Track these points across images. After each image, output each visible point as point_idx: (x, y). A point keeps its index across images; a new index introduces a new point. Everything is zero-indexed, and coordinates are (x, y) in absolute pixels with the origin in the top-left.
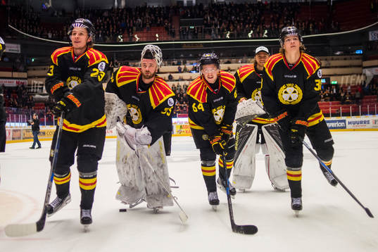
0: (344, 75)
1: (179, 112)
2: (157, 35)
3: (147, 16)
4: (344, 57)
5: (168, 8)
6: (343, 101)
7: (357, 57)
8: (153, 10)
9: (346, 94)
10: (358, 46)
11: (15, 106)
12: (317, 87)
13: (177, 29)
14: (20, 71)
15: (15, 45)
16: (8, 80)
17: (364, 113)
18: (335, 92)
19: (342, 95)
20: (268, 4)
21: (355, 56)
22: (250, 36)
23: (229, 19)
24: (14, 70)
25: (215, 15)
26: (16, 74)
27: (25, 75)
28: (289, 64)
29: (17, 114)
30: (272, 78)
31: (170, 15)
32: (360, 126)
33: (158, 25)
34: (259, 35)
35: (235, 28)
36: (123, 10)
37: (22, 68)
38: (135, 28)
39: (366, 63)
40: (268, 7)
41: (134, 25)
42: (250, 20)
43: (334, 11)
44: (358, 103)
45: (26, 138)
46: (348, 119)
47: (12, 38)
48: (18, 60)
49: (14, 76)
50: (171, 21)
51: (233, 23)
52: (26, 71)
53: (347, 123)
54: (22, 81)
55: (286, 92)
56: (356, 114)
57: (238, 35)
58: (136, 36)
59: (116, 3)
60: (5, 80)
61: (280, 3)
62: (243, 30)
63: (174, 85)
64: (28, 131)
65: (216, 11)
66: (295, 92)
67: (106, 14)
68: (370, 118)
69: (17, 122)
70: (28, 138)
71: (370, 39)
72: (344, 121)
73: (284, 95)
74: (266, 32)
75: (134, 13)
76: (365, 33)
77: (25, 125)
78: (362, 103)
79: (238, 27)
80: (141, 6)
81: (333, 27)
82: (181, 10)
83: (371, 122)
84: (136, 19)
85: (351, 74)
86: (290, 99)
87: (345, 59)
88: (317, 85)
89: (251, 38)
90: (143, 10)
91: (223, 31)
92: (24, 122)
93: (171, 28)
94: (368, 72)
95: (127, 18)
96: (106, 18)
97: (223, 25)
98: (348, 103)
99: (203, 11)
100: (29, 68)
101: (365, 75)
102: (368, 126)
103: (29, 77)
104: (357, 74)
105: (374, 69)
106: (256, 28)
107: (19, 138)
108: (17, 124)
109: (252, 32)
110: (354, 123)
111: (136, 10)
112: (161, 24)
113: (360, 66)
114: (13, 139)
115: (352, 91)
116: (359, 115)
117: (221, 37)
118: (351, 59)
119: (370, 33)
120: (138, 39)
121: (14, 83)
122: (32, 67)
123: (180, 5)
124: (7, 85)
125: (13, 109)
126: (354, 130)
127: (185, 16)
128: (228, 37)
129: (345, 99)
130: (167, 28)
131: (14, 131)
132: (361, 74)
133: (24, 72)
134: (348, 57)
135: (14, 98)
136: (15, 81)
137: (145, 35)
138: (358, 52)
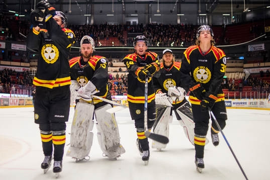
0: (231, 72)
1: (125, 92)
2: (113, 43)
3: (107, 30)
4: (232, 61)
5: (121, 26)
6: (230, 89)
7: (240, 61)
8: (111, 27)
9: (232, 84)
10: (241, 54)
11: (21, 84)
12: (222, 70)
13: (126, 39)
14: (26, 62)
15: (23, 46)
16: (17, 68)
17: (244, 97)
18: (225, 83)
19: (230, 85)
20: (183, 26)
21: (239, 61)
22: (172, 45)
23: (159, 34)
24: (22, 61)
25: (150, 31)
26: (23, 64)
27: (28, 65)
28: (202, 52)
29: (22, 89)
30: (189, 61)
31: (121, 30)
32: (240, 106)
33: (114, 36)
34: (178, 45)
35: (163, 40)
36: (92, 26)
37: (26, 60)
38: (99, 38)
39: (246, 65)
40: (184, 27)
41: (99, 36)
42: (173, 35)
43: (227, 31)
44: (240, 91)
45: (28, 105)
46: (233, 101)
47: (21, 41)
48: (24, 55)
49: (22, 65)
50: (122, 34)
51: (162, 37)
52: (29, 62)
53: (232, 103)
54: (27, 68)
55: (199, 73)
56: (238, 97)
57: (165, 44)
58: (100, 43)
59: (88, 22)
60: (15, 67)
61: (192, 25)
62: (168, 41)
63: (122, 75)
64: (29, 100)
65: (151, 29)
66: (205, 73)
67: (81, 28)
68: (247, 101)
69: (22, 94)
70: (29, 105)
71: (249, 50)
72: (230, 102)
73: (198, 75)
74: (183, 43)
75: (99, 28)
76: (245, 47)
77: (27, 96)
78: (242, 91)
79: (165, 39)
80: (103, 24)
81: (225, 41)
82: (128, 27)
83: (247, 103)
84: (100, 32)
85: (235, 72)
86: (202, 78)
87: (232, 62)
88: (222, 68)
89: (173, 47)
90: (104, 26)
91: (155, 41)
92: (26, 94)
93: (122, 38)
94: (247, 71)
95: (94, 31)
96: (81, 30)
97: (155, 37)
98: (233, 90)
99: (143, 28)
100: (31, 60)
101: (244, 73)
102: (245, 106)
103: (31, 66)
104: (240, 72)
105: (251, 69)
106: (176, 40)
107: (23, 104)
108: (22, 96)
109: (173, 43)
110: (237, 103)
111: (100, 26)
112: (116, 36)
113: (242, 67)
114: (19, 105)
115: (236, 83)
116: (240, 98)
117: (154, 45)
118: (236, 62)
119: (249, 46)
120: (101, 45)
121: (21, 70)
122: (33, 60)
123: (128, 24)
124: (17, 70)
125: (20, 86)
126: (237, 108)
127: (131, 31)
128: (158, 45)
129: (232, 88)
130: (119, 38)
131: (20, 100)
132: (242, 72)
133: (28, 62)
134: (234, 61)
135: (21, 79)
136: (22, 68)
137: (105, 42)
138: (241, 58)
